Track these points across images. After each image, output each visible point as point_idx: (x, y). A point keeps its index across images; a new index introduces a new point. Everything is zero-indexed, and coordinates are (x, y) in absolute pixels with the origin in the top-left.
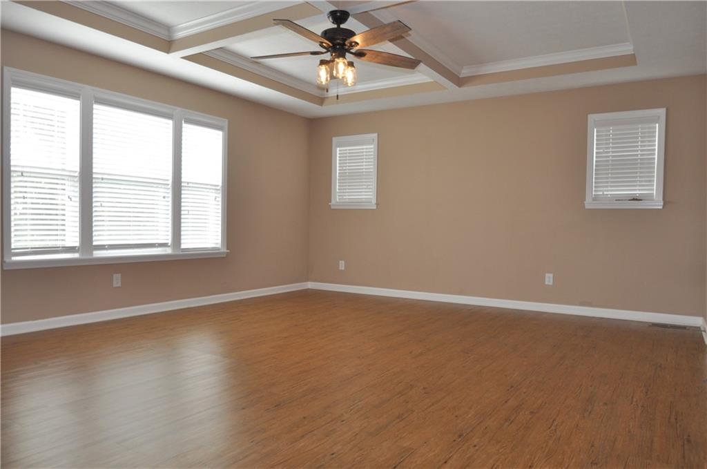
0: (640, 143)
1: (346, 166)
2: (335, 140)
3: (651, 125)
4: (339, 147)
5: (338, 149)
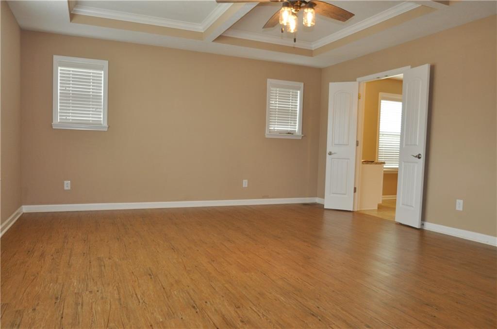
0: (291, 101)
1: (70, 87)
2: (56, 58)
3: (297, 91)
4: (60, 66)
5: (59, 68)
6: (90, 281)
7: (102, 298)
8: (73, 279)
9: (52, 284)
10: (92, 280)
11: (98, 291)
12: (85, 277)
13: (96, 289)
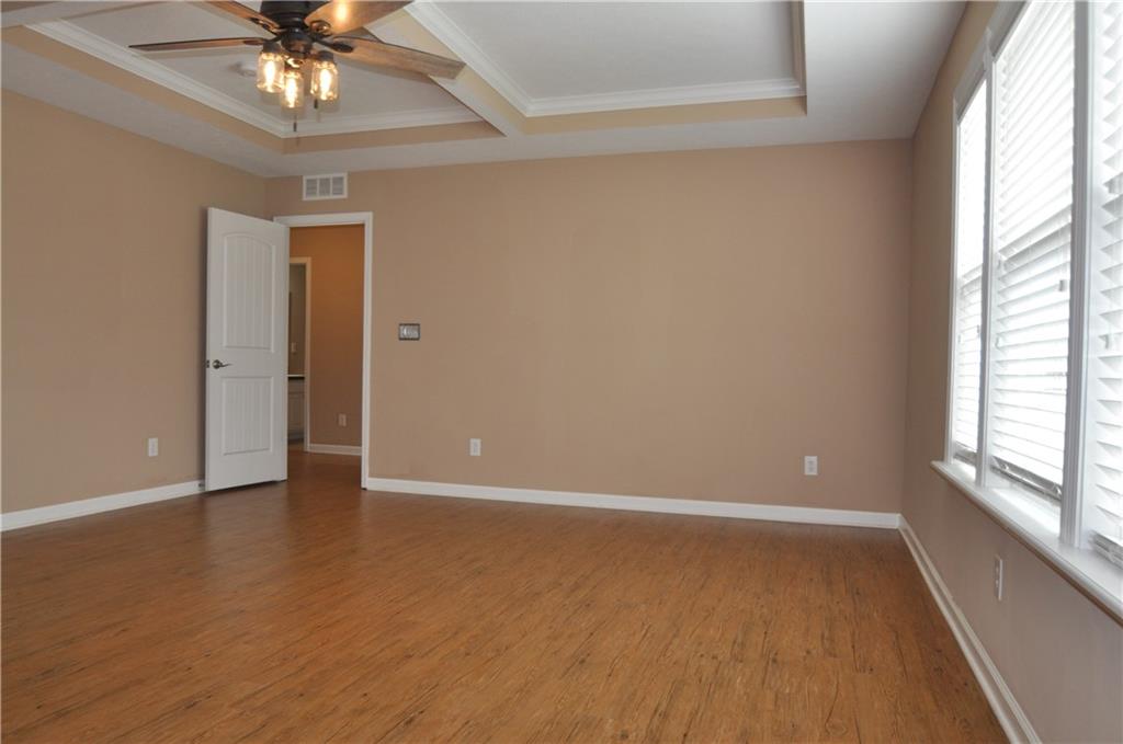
6: (707, 679)
7: (700, 644)
8: (742, 692)
9: (787, 691)
10: (704, 679)
11: (702, 656)
12: (714, 692)
13: (703, 662)
